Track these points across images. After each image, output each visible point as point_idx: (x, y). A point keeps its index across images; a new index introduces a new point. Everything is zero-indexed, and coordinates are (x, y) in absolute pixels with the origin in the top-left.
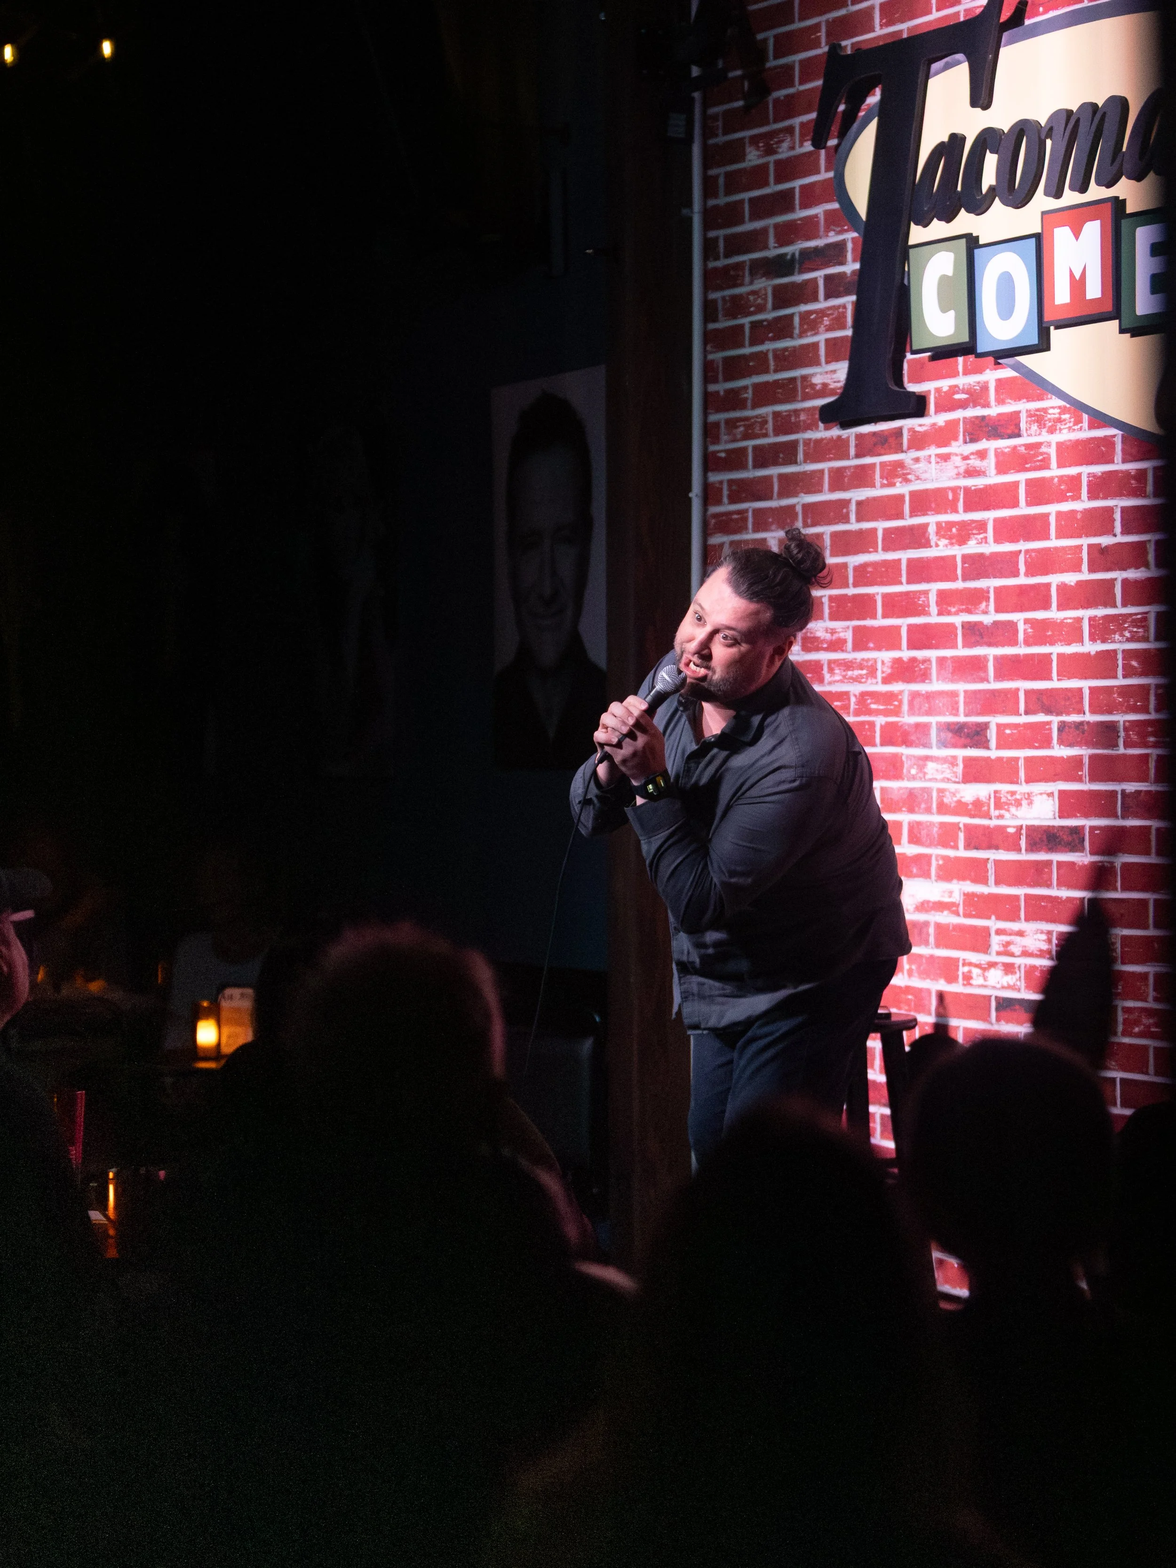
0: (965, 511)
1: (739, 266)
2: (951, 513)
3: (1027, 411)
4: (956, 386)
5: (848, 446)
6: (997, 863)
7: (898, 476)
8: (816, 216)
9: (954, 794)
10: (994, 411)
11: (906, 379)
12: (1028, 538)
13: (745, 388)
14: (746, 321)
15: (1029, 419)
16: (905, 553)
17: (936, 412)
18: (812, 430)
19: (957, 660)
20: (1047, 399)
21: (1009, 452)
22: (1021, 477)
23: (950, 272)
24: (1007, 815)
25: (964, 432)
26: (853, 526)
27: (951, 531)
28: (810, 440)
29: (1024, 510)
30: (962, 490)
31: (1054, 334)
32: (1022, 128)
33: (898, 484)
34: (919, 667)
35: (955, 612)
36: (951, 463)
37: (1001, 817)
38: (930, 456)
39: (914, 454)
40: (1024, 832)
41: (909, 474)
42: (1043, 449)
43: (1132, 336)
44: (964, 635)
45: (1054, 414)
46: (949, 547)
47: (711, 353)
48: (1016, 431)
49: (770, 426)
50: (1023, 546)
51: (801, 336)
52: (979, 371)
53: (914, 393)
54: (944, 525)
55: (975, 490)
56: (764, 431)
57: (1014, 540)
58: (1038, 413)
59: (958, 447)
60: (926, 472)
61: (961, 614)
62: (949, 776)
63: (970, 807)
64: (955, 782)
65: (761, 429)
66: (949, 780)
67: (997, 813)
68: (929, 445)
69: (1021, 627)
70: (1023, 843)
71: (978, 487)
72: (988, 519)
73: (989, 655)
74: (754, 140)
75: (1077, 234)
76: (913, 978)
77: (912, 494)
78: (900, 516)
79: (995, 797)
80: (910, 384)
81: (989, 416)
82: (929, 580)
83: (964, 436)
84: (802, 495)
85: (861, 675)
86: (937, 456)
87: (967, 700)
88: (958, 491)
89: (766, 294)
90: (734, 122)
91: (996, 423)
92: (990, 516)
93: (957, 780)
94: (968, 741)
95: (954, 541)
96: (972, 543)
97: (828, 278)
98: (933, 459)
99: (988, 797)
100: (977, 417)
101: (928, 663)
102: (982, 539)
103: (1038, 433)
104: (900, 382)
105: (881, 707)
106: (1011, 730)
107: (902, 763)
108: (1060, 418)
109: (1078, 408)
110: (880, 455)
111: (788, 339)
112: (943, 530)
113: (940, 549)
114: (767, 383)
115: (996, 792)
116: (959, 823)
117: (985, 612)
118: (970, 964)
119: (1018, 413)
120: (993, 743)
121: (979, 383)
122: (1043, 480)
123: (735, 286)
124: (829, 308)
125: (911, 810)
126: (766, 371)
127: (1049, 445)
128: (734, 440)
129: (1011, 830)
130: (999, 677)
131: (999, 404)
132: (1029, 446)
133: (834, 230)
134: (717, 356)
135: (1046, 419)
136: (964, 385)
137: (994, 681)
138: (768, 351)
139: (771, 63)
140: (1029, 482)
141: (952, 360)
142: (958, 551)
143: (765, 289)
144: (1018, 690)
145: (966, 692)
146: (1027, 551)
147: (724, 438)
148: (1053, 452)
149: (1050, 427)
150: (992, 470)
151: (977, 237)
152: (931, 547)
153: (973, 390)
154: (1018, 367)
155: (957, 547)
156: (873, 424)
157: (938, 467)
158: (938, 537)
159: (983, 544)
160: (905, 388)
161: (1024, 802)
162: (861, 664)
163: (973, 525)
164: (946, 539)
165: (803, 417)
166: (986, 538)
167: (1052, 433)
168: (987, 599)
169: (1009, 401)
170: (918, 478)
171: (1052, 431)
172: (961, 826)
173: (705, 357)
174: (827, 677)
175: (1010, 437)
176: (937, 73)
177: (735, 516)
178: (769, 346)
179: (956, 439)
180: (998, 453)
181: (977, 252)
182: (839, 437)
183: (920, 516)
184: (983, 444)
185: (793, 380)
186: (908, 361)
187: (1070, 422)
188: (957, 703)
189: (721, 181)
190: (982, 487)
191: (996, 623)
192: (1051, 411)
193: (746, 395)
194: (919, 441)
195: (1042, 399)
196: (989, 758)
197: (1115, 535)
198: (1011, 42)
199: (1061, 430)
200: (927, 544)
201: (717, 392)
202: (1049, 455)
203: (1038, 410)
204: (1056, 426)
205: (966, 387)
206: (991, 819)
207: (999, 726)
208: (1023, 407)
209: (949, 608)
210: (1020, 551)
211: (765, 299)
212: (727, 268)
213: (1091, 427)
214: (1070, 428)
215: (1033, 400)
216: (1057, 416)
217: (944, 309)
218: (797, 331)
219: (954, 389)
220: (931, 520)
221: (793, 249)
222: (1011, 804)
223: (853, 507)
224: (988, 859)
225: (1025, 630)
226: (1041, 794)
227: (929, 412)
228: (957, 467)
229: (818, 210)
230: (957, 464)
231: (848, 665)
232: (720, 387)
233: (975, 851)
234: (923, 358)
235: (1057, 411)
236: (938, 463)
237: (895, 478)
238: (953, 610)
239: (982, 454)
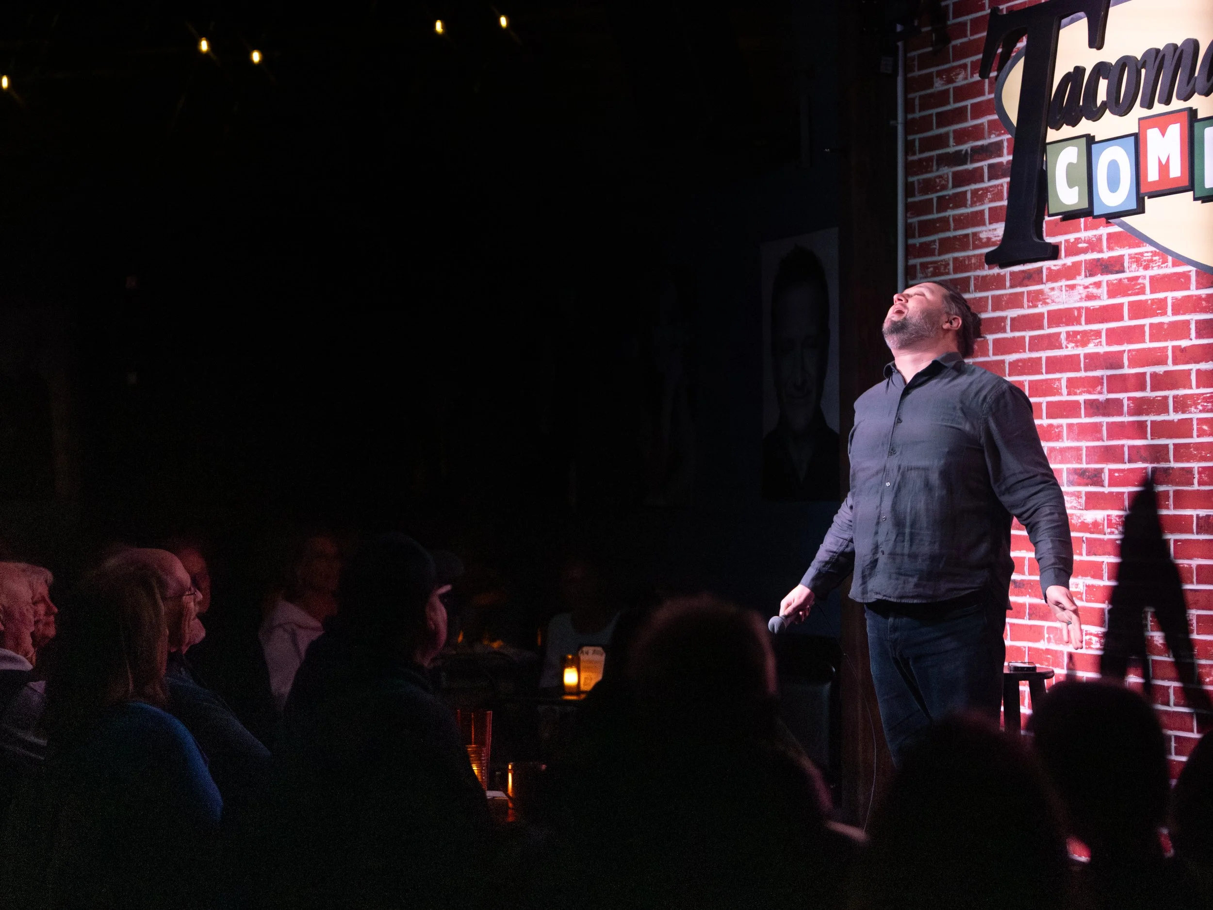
0: (1086, 323)
1: (930, 159)
2: (1077, 325)
3: (1130, 255)
4: (1080, 238)
5: (1005, 280)
7: (1040, 301)
8: (982, 124)
9: (1079, 518)
10: (1106, 255)
11: (1044, 234)
12: (1130, 342)
13: (934, 241)
14: (934, 196)
15: (1130, 260)
16: (1045, 353)
17: (1066, 256)
18: (980, 269)
19: (1081, 425)
20: (1143, 246)
21: (1116, 283)
22: (1125, 300)
23: (1075, 161)
24: (1116, 532)
25: (1085, 269)
26: (1009, 334)
27: (1076, 337)
28: (979, 276)
29: (1127, 322)
30: (1084, 309)
31: (1148, 202)
32: (1125, 62)
33: (1039, 306)
34: (1055, 430)
35: (1080, 393)
36: (1076, 291)
37: (1112, 533)
38: (1062, 286)
39: (1050, 285)
41: (1048, 299)
42: (1140, 281)
43: (1203, 202)
44: (1085, 408)
45: (1148, 256)
46: (1075, 348)
47: (910, 218)
48: (1122, 268)
49: (951, 266)
50: (1126, 347)
51: (972, 206)
52: (1096, 227)
53: (1050, 243)
54: (1071, 333)
55: (1093, 309)
56: (947, 271)
57: (1120, 343)
58: (1137, 256)
59: (1081, 280)
60: (1058, 297)
61: (1084, 394)
62: (1075, 505)
63: (1090, 526)
64: (1080, 509)
65: (945, 269)
66: (1075, 508)
67: (1109, 530)
68: (1061, 279)
69: (1125, 402)
71: (1095, 307)
72: (1102, 329)
73: (1103, 422)
74: (939, 74)
75: (1163, 133)
76: (1051, 644)
77: (1049, 312)
78: (1041, 327)
79: (1108, 520)
80: (1048, 238)
81: (1102, 258)
82: (1061, 371)
83: (1085, 272)
86: (1066, 286)
87: (1088, 453)
88: (1081, 310)
89: (948, 176)
90: (925, 60)
91: (1108, 263)
92: (1103, 327)
93: (1081, 508)
94: (1089, 481)
95: (1079, 344)
96: (1091, 345)
97: (990, 166)
98: (1064, 287)
99: (1103, 520)
100: (1094, 260)
101: (1061, 428)
102: (1098, 343)
103: (1137, 270)
104: (1041, 237)
106: (1118, 473)
108: (1152, 259)
110: (1027, 286)
111: (963, 208)
112: (1071, 336)
113: (1069, 350)
114: (949, 238)
115: (1108, 516)
116: (1083, 537)
117: (1100, 393)
118: (1091, 634)
119: (1122, 256)
120: (1106, 482)
121: (1095, 236)
122: (1140, 301)
123: (927, 172)
124: (991, 187)
126: (949, 230)
127: (1144, 277)
130: (1110, 437)
131: (1109, 250)
132: (1129, 279)
133: (995, 134)
134: (915, 220)
135: (1142, 260)
136: (1085, 237)
137: (1107, 440)
138: (949, 216)
139: (951, 21)
140: (1130, 303)
141: (1077, 220)
142: (1081, 351)
143: (947, 174)
144: (1123, 446)
145: (1087, 447)
146: (1129, 351)
147: (920, 275)
148: (1146, 282)
149: (1145, 265)
150: (1105, 296)
151: (1094, 137)
152: (1062, 348)
153: (1091, 241)
154: (1123, 225)
155: (1080, 348)
156: (1022, 265)
157: (1067, 294)
158: (1067, 342)
159: (1099, 346)
160: (1044, 241)
163: (1092, 333)
164: (1073, 343)
165: (973, 261)
166: (1101, 342)
167: (1146, 270)
168: (1102, 384)
169: (1117, 248)
170: (1053, 301)
171: (1146, 268)
172: (1084, 539)
173: (906, 221)
175: (1117, 272)
176: (1065, 26)
178: (950, 213)
179: (1079, 274)
180: (1109, 283)
181: (1094, 147)
182: (999, 274)
183: (1055, 327)
184: (1098, 278)
185: (967, 236)
186: (1046, 222)
187: (1159, 262)
188: (1081, 455)
189: (917, 102)
190: (1098, 307)
191: (1108, 400)
192: (1146, 255)
193: (934, 246)
194: (1054, 276)
195: (1140, 247)
196: (1103, 492)
197: (1191, 339)
199: (1152, 267)
200: (1060, 347)
201: (914, 245)
202: (1144, 284)
203: (1136, 254)
204: (1149, 265)
205: (1086, 239)
206: (1105, 534)
207: (1110, 471)
208: (1126, 252)
209: (1075, 390)
210: (1124, 351)
211: (948, 181)
212: (920, 161)
213: (1174, 265)
214: (1159, 266)
215: (1134, 247)
216: (1150, 258)
217: (1071, 185)
218: (969, 202)
219: (1078, 240)
220: (1063, 330)
221: (966, 147)
222: (1119, 524)
223: (1008, 322)
224: (1103, 562)
225: (1128, 405)
227: (1061, 256)
228: (1080, 294)
229: (984, 120)
230: (1081, 292)
232: (917, 241)
233: (1094, 556)
234: (1057, 219)
235: (1150, 254)
236: (1067, 291)
237: (1037, 302)
238: (1078, 391)
239: (1098, 285)
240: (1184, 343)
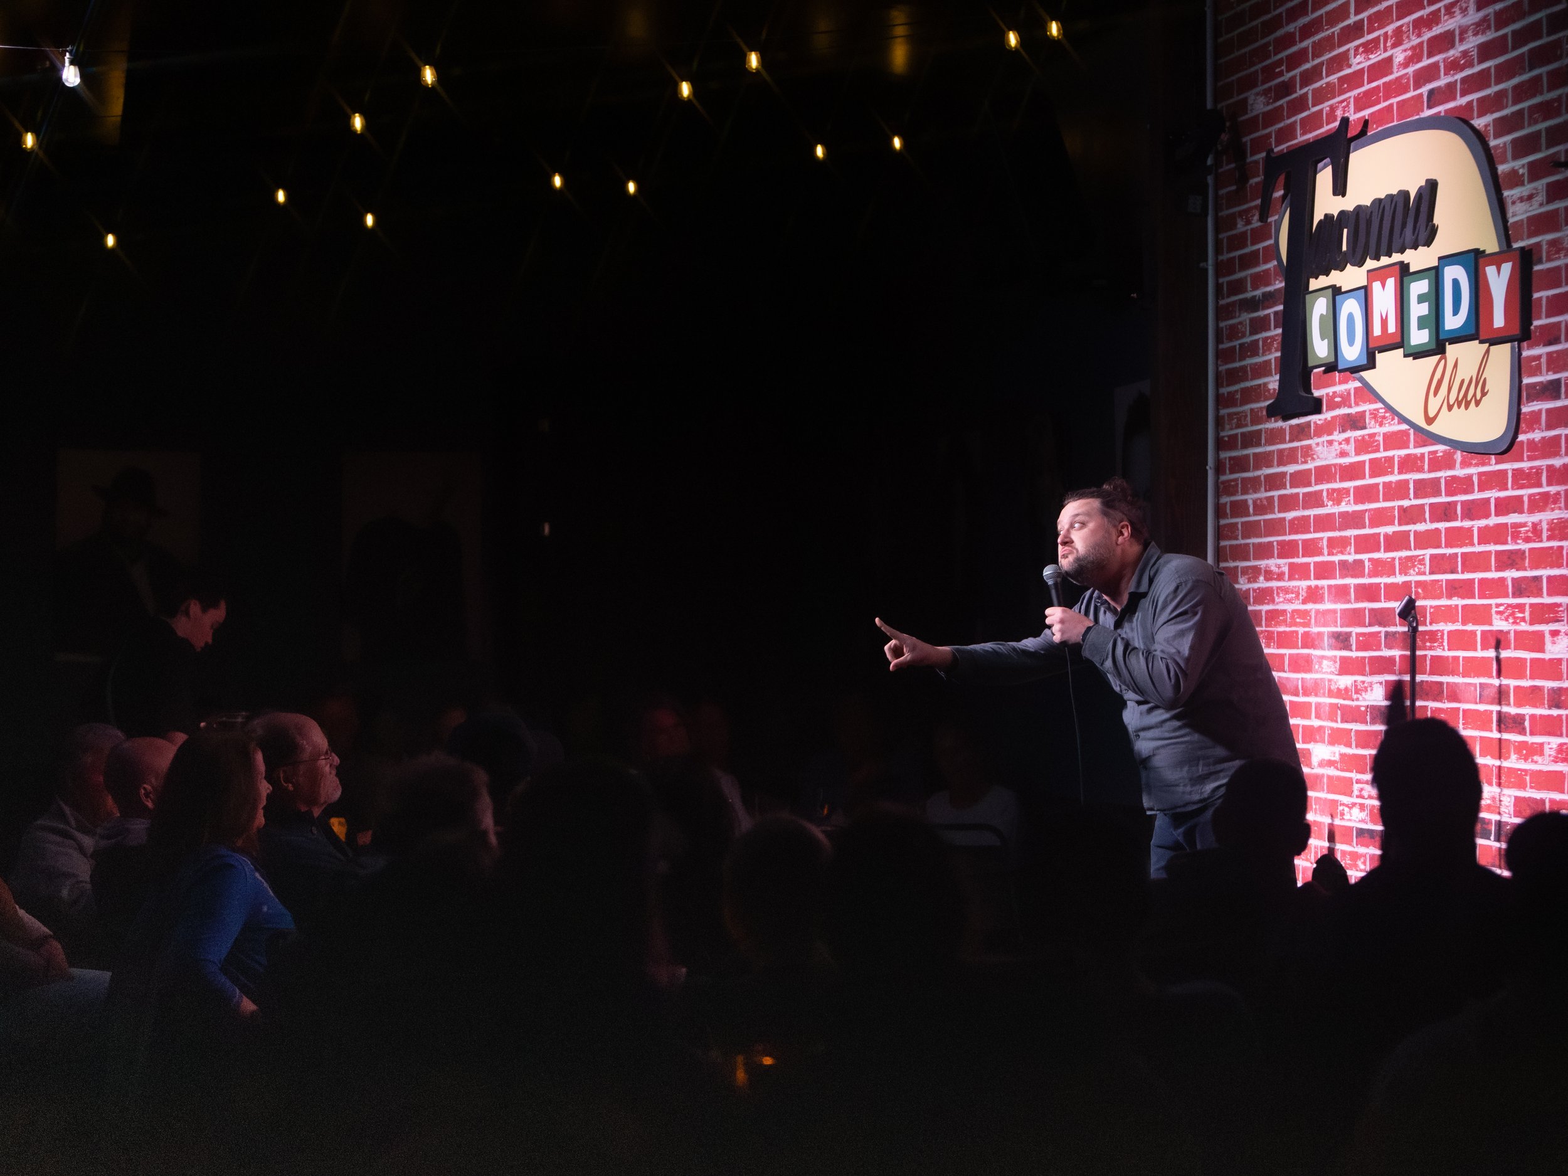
0: (1340, 481)
1: (1234, 303)
2: (1334, 482)
3: (1370, 411)
4: (1335, 392)
5: (1285, 434)
6: (1357, 732)
7: (1309, 456)
8: (1269, 269)
9: (1335, 683)
10: (1353, 410)
11: (1312, 387)
12: (1370, 501)
13: (1236, 391)
14: (1237, 343)
15: (1370, 417)
16: (1312, 511)
17: (1327, 410)
18: (1267, 422)
19: (1337, 586)
20: (1376, 403)
21: (1360, 439)
22: (1367, 457)
23: (1325, 313)
24: (1361, 698)
25: (1339, 425)
26: (1289, 491)
27: (1333, 495)
28: (1267, 429)
29: (1368, 481)
30: (1339, 466)
31: (1379, 357)
32: (1360, 211)
33: (1309, 462)
34: (1319, 592)
36: (1333, 447)
37: (1357, 699)
38: (1324, 442)
39: (1316, 440)
40: (1368, 710)
41: (1314, 454)
42: (1377, 438)
43: (1414, 359)
44: (1339, 569)
46: (1333, 507)
47: (1220, 365)
48: (1364, 425)
49: (1248, 418)
50: (1367, 506)
51: (1263, 355)
52: (1346, 382)
53: (1316, 397)
54: (1330, 491)
55: (1345, 466)
56: (1246, 422)
57: (1363, 502)
58: (1374, 412)
59: (1337, 436)
60: (1321, 453)
61: (1338, 554)
62: (1333, 670)
63: (1343, 692)
64: (1336, 675)
65: (1244, 421)
66: (1332, 673)
67: (1355, 696)
68: (1323, 434)
69: (1367, 563)
70: (1368, 718)
71: (1346, 464)
72: (1351, 487)
73: (1351, 584)
74: (1241, 214)
75: (1383, 286)
76: (1317, 815)
77: (1316, 468)
78: (1310, 484)
79: (1355, 685)
80: (1314, 391)
81: (1351, 413)
82: (1324, 530)
83: (1339, 427)
84: (1264, 468)
85: (1292, 597)
86: (1327, 441)
87: (1341, 616)
88: (1337, 467)
89: (1246, 324)
90: (1231, 199)
91: (1355, 418)
92: (1352, 485)
93: (1337, 673)
94: (1342, 645)
95: (1335, 502)
96: (1343, 504)
98: (1325, 444)
99: (1351, 685)
100: (1345, 415)
101: (1325, 589)
103: (1374, 426)
104: (1308, 390)
105: (1302, 621)
106: (1362, 637)
107: (1312, 661)
108: (1384, 416)
109: (1389, 408)
110: (1301, 440)
111: (1257, 357)
112: (1330, 494)
113: (1330, 509)
114: (1247, 388)
115: (1355, 681)
116: (1338, 704)
117: (1349, 553)
118: (1343, 804)
119: (1364, 412)
120: (1354, 647)
121: (1346, 390)
122: (1377, 459)
123: (1232, 318)
124: (1277, 335)
125: (1316, 695)
126: (1247, 379)
127: (1380, 434)
128: (1231, 429)
129: (1363, 709)
130: (1356, 599)
131: (1356, 406)
132: (1369, 436)
133: (1275, 280)
134: (1222, 368)
135: (1377, 417)
136: (1339, 391)
137: (1354, 602)
138: (1247, 364)
139: (1249, 159)
140: (1370, 460)
141: (1329, 374)
142: (1336, 510)
143: (1245, 320)
144: (1365, 609)
145: (1341, 610)
146: (1369, 510)
147: (1227, 427)
148: (1381, 439)
149: (1381, 422)
150: (1353, 453)
151: (1340, 287)
152: (1324, 506)
153: (1343, 395)
154: (1362, 380)
155: (1336, 507)
156: (1298, 418)
157: (1327, 449)
158: (1327, 500)
159: (1349, 505)
160: (1311, 393)
161: (1369, 689)
162: (1292, 590)
163: (1344, 491)
164: (1331, 501)
165: (1261, 413)
166: (1349, 500)
167: (1381, 427)
168: (1351, 546)
169: (1361, 403)
170: (1318, 458)
171: (1381, 425)
173: (1217, 368)
174: (1277, 600)
175: (1361, 429)
176: (1321, 171)
177: (1233, 483)
179: (1336, 431)
180: (1356, 441)
182: (1281, 427)
183: (1319, 484)
184: (1348, 434)
185: (1260, 385)
186: (1312, 375)
187: (1388, 420)
188: (1336, 618)
189: (1224, 243)
190: (1348, 464)
191: (1354, 561)
192: (1380, 411)
193: (1237, 396)
194: (1319, 431)
195: (1374, 403)
196: (1352, 657)
197: (1410, 499)
198: (1355, 150)
199: (1385, 424)
200: (1322, 505)
201: (1221, 395)
202: (1379, 441)
203: (1375, 410)
204: (1383, 421)
205: (1340, 393)
206: (1353, 701)
207: (1356, 634)
208: (1366, 408)
209: (1333, 550)
210: (1366, 510)
211: (1246, 328)
212: (1228, 305)
213: (1399, 423)
214: (1389, 422)
215: (1370, 404)
216: (1383, 414)
217: (1323, 339)
218: (1261, 351)
219: (1334, 394)
220: (1324, 487)
221: (1258, 293)
222: (1363, 690)
223: (1288, 478)
224: (1352, 729)
225: (1369, 566)
226: (1377, 683)
227: (1323, 410)
228: (1336, 450)
229: (1269, 265)
230: (1337, 448)
231: (1286, 591)
232: (1224, 390)
233: (1346, 723)
234: (1320, 372)
235: (1383, 411)
236: (1327, 447)
237: (1307, 457)
238: (1335, 552)
239: (1347, 441)
240: (1406, 503)
